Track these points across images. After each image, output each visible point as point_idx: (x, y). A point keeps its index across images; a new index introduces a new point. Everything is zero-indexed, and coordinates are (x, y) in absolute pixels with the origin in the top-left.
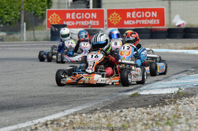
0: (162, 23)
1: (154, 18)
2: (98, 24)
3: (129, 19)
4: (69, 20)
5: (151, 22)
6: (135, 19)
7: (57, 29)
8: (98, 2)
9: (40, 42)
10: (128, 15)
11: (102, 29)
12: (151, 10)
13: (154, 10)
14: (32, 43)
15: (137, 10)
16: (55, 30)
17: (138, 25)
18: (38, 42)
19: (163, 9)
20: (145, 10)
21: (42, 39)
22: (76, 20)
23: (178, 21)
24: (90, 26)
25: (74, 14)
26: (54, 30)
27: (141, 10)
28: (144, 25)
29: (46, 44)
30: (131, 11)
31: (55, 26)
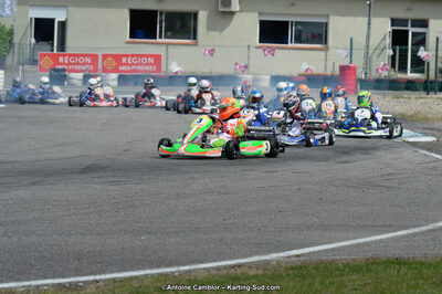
0: (159, 70)
1: (151, 64)
3: (125, 65)
4: (61, 64)
5: (147, 68)
6: (130, 65)
8: (62, 46)
10: (124, 60)
12: (148, 56)
13: (151, 56)
15: (133, 56)
17: (134, 71)
19: (160, 56)
20: (141, 56)
22: (70, 64)
23: (175, 68)
25: (66, 58)
27: (138, 56)
28: (140, 71)
30: (127, 56)
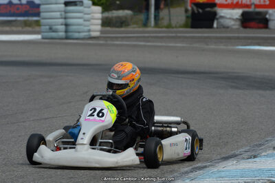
2: (268, 3)
7: (200, 11)
9: (175, 29)
11: (271, 11)
14: (160, 32)
16: (198, 11)
18: (171, 29)
21: (178, 25)
24: (253, 6)
26: (196, 11)
29: (179, 35)
31: (198, 5)
